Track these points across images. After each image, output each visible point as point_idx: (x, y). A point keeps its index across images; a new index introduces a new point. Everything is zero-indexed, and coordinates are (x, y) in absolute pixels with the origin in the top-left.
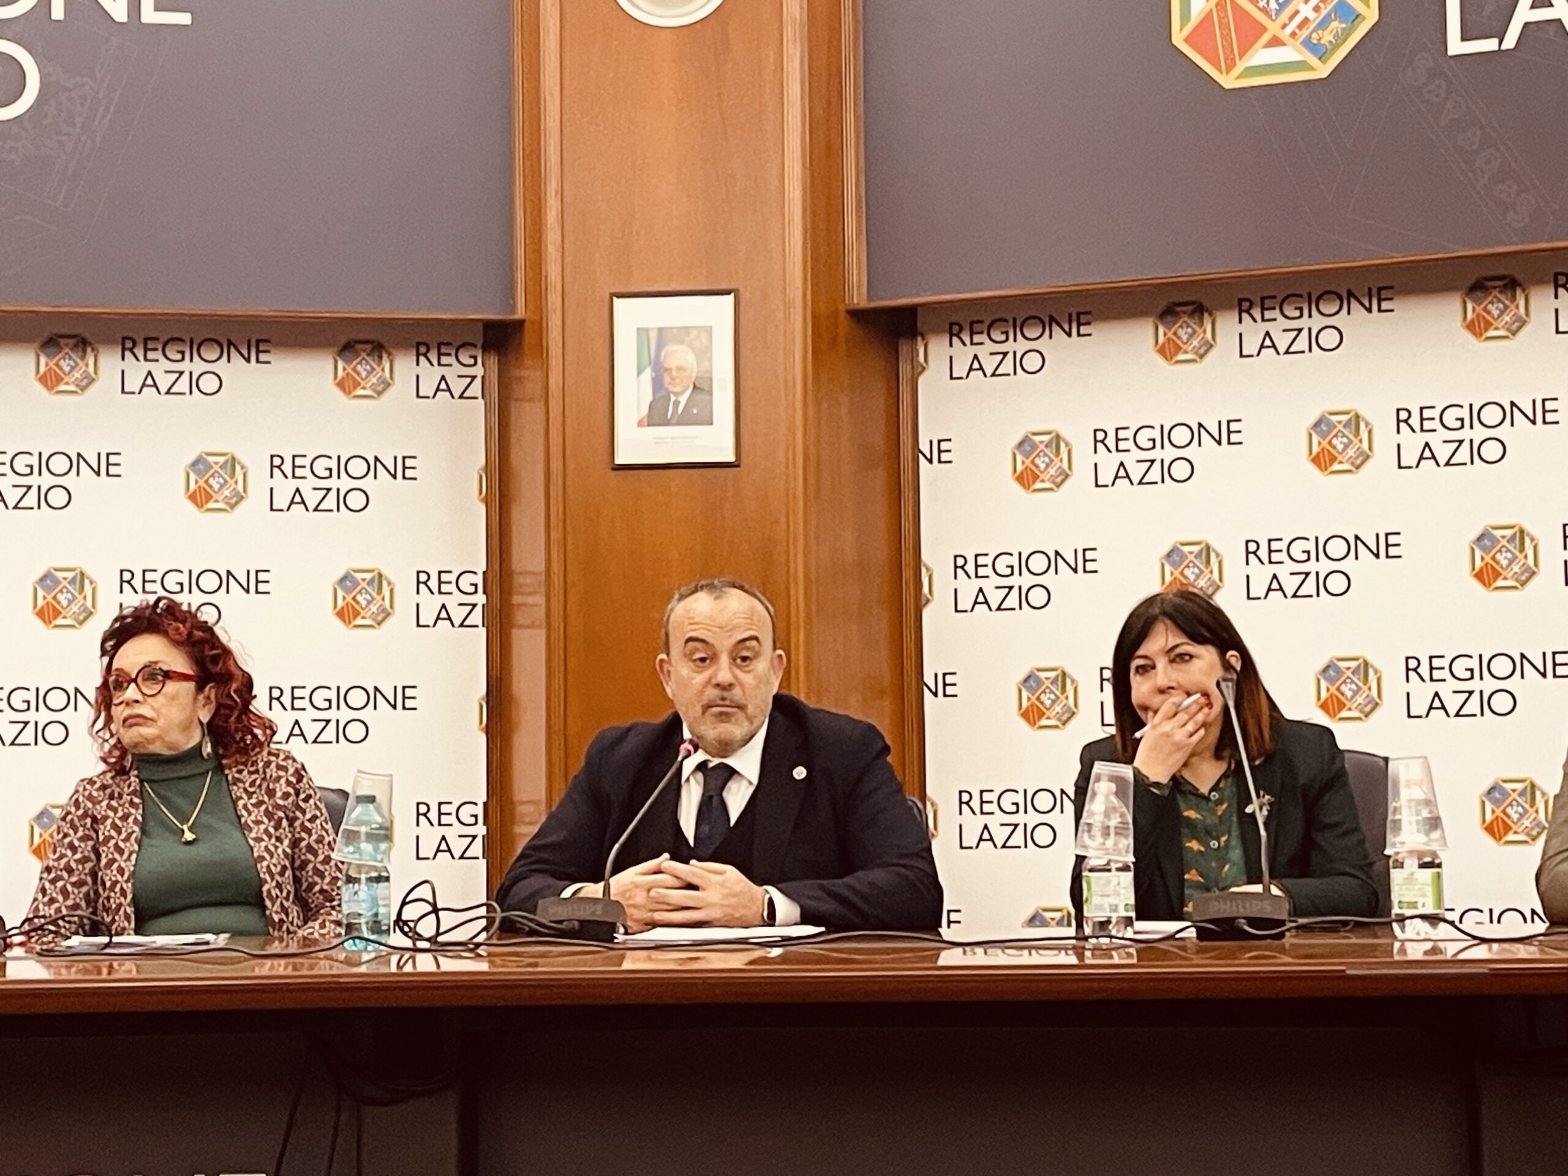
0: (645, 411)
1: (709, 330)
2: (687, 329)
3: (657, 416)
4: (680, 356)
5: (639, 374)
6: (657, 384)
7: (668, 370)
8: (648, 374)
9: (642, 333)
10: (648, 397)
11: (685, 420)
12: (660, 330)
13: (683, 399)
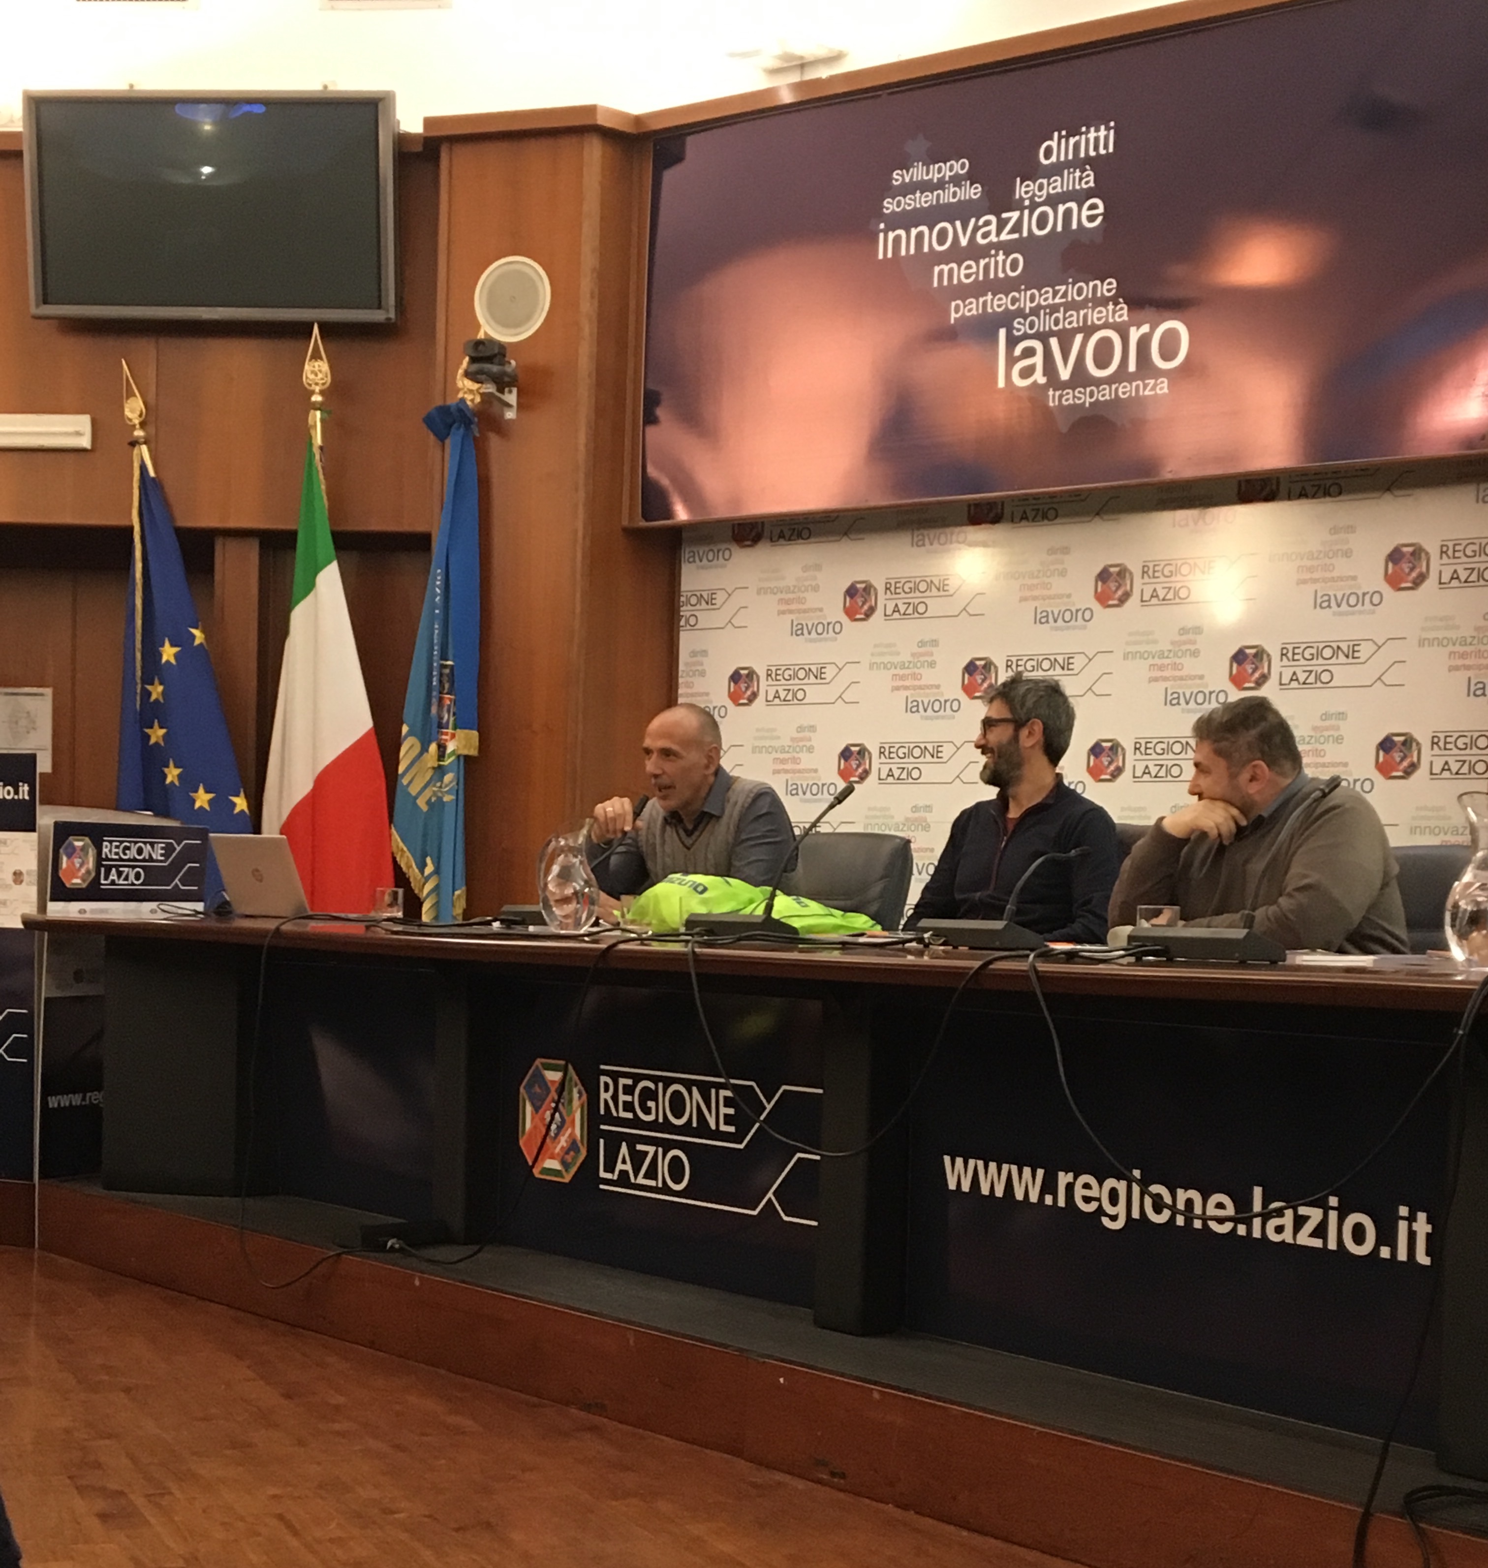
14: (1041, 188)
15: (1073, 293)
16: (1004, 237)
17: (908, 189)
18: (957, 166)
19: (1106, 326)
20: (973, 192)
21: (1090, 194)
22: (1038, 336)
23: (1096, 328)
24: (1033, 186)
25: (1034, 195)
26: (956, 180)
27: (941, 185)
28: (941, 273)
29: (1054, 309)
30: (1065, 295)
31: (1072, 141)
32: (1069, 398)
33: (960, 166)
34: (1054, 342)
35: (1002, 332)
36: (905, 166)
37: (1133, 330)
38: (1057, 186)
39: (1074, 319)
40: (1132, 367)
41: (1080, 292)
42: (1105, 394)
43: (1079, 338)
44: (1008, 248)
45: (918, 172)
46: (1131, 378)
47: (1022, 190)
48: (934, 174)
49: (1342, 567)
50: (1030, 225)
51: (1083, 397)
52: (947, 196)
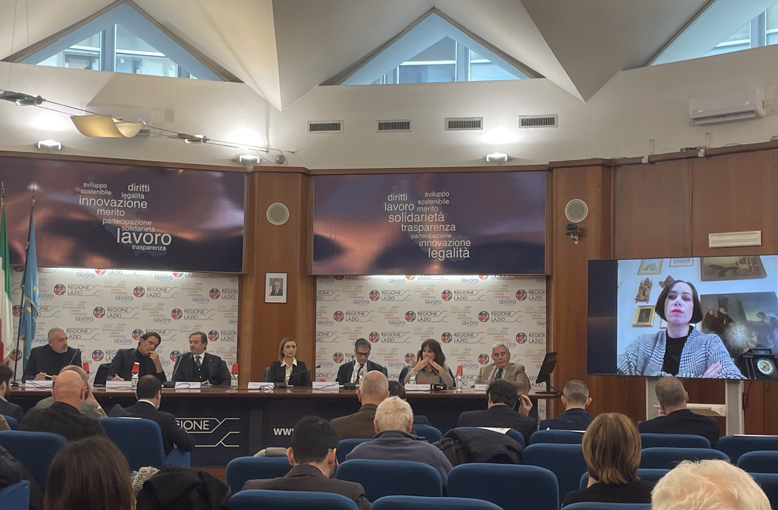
0: (271, 293)
1: (282, 279)
2: (279, 279)
3: (273, 294)
4: (277, 283)
5: (270, 286)
6: (273, 288)
7: (275, 286)
8: (271, 287)
9: (270, 279)
10: (271, 291)
11: (278, 295)
12: (274, 279)
13: (278, 291)
14: (129, 196)
15: (139, 223)
16: (119, 206)
17: (89, 188)
18: (104, 186)
19: (149, 232)
20: (110, 193)
21: (143, 200)
22: (129, 231)
23: (146, 232)
24: (127, 195)
25: (127, 198)
26: (103, 189)
27: (99, 189)
28: (100, 212)
29: (134, 226)
30: (137, 223)
31: (137, 187)
32: (138, 248)
33: (105, 186)
34: (134, 234)
35: (119, 229)
36: (87, 182)
37: (156, 234)
38: (134, 196)
39: (140, 229)
40: (156, 243)
41: (141, 223)
42: (149, 248)
43: (141, 234)
44: (120, 209)
45: (91, 184)
46: (156, 245)
47: (124, 195)
48: (96, 186)
49: (199, 292)
50: (126, 204)
51: (143, 248)
52: (101, 192)
